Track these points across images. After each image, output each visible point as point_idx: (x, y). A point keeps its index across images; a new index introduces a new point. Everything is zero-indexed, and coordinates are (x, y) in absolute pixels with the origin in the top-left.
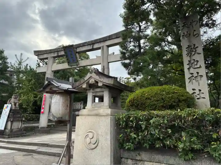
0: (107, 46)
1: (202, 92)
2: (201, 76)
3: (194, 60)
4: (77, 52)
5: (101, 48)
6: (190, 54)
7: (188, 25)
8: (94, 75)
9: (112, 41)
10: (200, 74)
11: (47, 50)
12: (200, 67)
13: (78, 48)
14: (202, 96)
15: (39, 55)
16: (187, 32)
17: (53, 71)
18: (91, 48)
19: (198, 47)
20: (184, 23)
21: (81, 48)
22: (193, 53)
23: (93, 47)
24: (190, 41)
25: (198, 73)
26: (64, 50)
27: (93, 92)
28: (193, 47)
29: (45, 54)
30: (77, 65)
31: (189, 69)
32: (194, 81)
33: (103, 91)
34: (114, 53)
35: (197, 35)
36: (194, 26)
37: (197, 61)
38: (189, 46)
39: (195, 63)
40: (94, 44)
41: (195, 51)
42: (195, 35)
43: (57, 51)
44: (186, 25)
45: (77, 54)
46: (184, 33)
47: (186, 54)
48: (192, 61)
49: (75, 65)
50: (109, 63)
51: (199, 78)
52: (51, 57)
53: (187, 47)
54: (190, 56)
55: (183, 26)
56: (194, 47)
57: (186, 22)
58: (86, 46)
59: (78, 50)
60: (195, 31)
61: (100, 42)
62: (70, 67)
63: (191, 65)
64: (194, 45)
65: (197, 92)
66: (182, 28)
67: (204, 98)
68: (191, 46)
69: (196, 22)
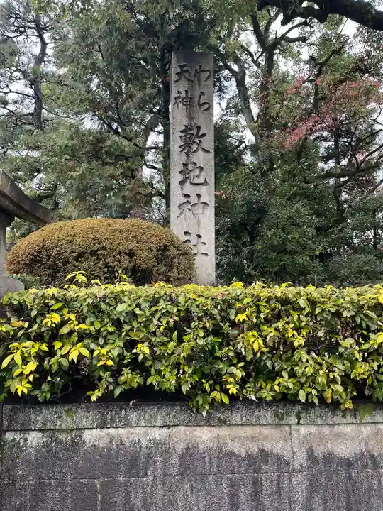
1: (203, 240)
2: (205, 205)
3: (195, 164)
6: (187, 147)
7: (189, 76)
10: (203, 200)
12: (206, 182)
14: (203, 249)
16: (187, 92)
19: (204, 135)
20: (181, 67)
22: (195, 147)
24: (190, 117)
25: (199, 196)
28: (195, 132)
31: (182, 183)
32: (189, 214)
35: (207, 106)
36: (203, 83)
37: (201, 169)
38: (187, 129)
39: (197, 173)
42: (203, 105)
44: (187, 75)
46: (179, 92)
47: (180, 147)
48: (191, 167)
51: (199, 209)
53: (184, 128)
54: (187, 154)
55: (178, 74)
56: (197, 134)
57: (185, 66)
60: (203, 93)
63: (187, 176)
64: (199, 128)
65: (194, 240)
66: (177, 78)
67: (206, 254)
68: (190, 129)
69: (208, 73)
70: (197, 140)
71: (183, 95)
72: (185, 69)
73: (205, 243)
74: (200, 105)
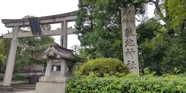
0: (66, 21)
1: (134, 63)
2: (134, 52)
3: (130, 39)
4: (40, 24)
5: (62, 22)
6: (127, 35)
7: (127, 14)
8: (53, 49)
9: (70, 17)
10: (133, 50)
11: (14, 20)
12: (134, 45)
13: (41, 20)
14: (134, 66)
15: (6, 24)
16: (126, 18)
17: (18, 38)
18: (53, 21)
19: (133, 30)
20: (124, 11)
21: (44, 20)
22: (130, 34)
23: (54, 20)
24: (128, 25)
25: (132, 49)
26: (30, 21)
27: (52, 63)
30: (40, 34)
31: (126, 46)
32: (129, 55)
33: (60, 62)
34: (72, 27)
35: (133, 21)
36: (131, 15)
37: (132, 41)
38: (127, 29)
39: (131, 42)
40: (56, 18)
41: (131, 33)
42: (131, 21)
43: (23, 22)
44: (126, 13)
45: (40, 25)
46: (124, 19)
47: (125, 35)
48: (129, 40)
49: (38, 34)
50: (67, 34)
51: (133, 53)
52: (17, 26)
53: (126, 29)
54: (127, 37)
55: (123, 14)
56: (130, 30)
57: (125, 11)
58: (49, 20)
59: (42, 22)
60: (131, 18)
61: (61, 17)
62: (34, 36)
63: (128, 43)
64: (131, 28)
65: (131, 63)
66: (123, 15)
67: (136, 68)
68: (128, 29)
69: (132, 12)
70: (130, 32)
71: (125, 20)
72: (125, 12)
73: (135, 64)
74: (131, 22)
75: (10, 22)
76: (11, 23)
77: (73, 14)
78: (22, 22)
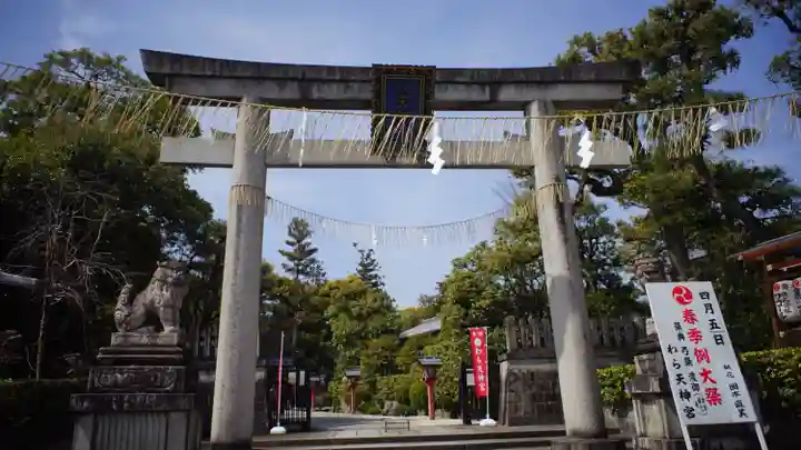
17: (267, 167)
18: (487, 97)
23: (494, 94)
29: (221, 77)
40: (501, 84)
43: (301, 80)
58: (462, 87)
61: (528, 82)
75: (209, 73)
76: (212, 77)
77: (592, 77)
78: (289, 83)
